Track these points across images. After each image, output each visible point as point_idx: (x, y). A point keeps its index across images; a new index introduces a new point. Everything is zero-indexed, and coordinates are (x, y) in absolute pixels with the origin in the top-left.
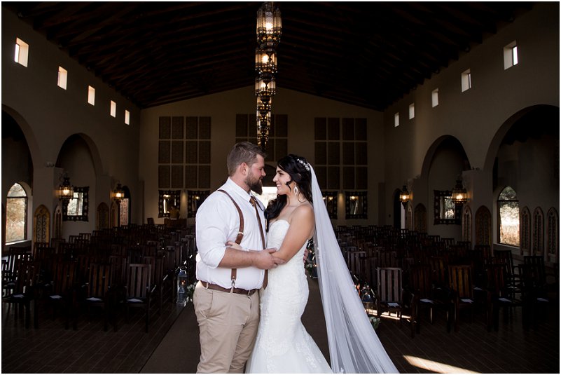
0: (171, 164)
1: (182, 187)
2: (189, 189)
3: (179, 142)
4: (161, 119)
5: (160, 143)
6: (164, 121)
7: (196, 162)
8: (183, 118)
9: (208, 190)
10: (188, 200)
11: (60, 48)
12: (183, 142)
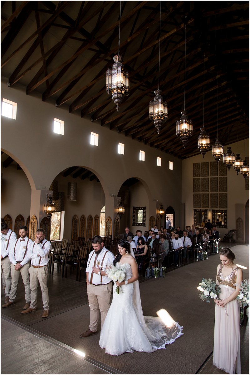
0: (201, 193)
1: (208, 207)
2: (213, 209)
3: (206, 178)
4: (194, 164)
5: (194, 180)
6: (196, 166)
7: (218, 191)
8: (208, 163)
9: (226, 209)
10: (213, 216)
11: (118, 133)
12: (208, 178)
